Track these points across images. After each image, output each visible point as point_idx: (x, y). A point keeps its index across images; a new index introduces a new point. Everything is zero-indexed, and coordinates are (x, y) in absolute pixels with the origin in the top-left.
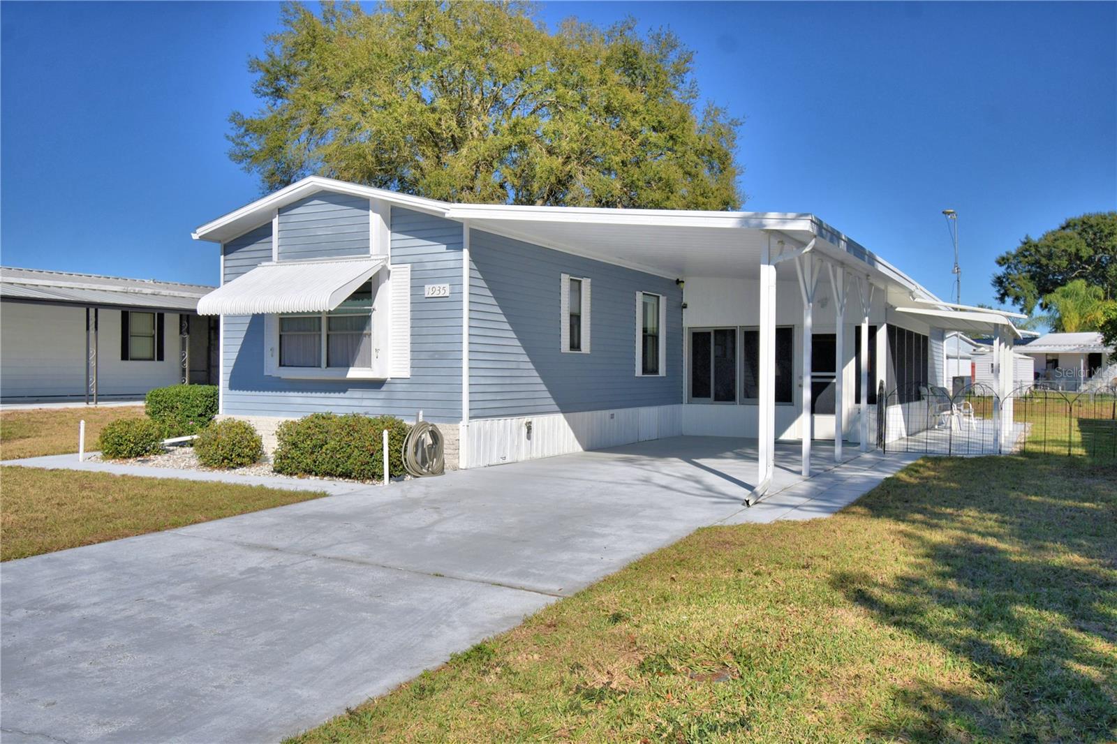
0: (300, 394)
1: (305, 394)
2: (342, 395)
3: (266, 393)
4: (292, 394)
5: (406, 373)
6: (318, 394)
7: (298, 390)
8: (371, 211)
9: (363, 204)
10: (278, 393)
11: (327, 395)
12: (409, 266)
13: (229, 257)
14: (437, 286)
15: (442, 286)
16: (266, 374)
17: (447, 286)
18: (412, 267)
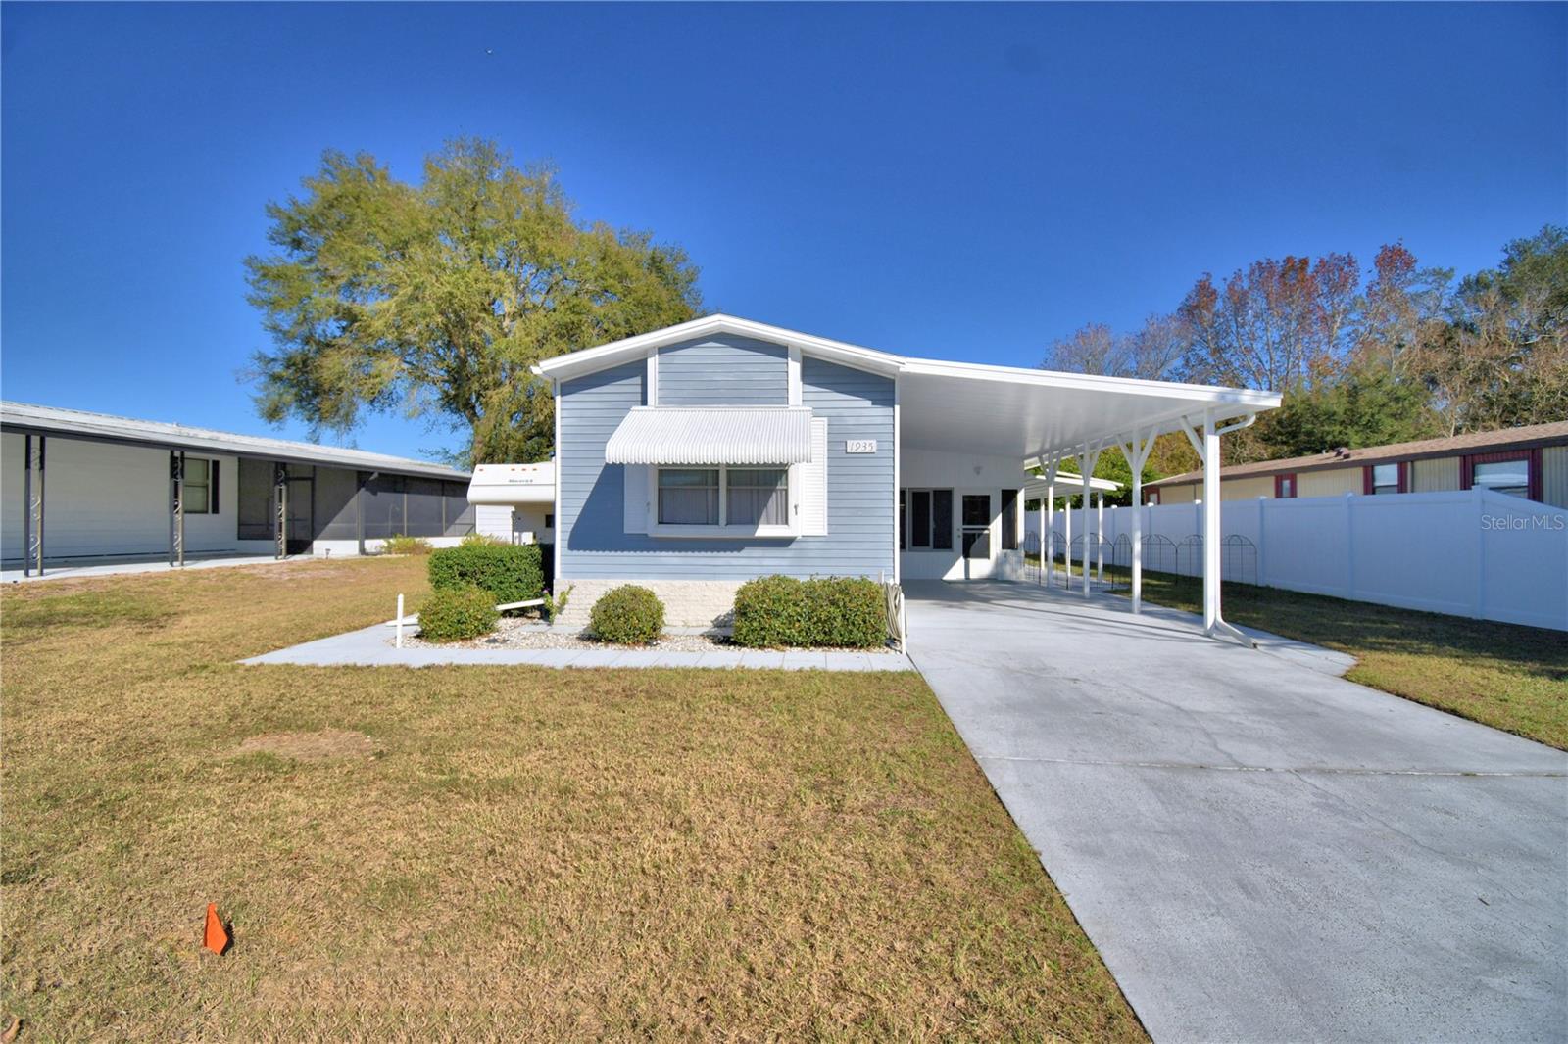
0: (677, 554)
1: (683, 554)
2: (735, 554)
3: (626, 553)
4: (664, 554)
5: (823, 531)
6: (703, 554)
7: (674, 550)
8: (789, 359)
9: (780, 350)
10: (645, 553)
11: (715, 554)
12: (826, 419)
13: (567, 398)
14: (862, 442)
15: (868, 442)
16: (626, 531)
17: (874, 442)
18: (829, 421)
